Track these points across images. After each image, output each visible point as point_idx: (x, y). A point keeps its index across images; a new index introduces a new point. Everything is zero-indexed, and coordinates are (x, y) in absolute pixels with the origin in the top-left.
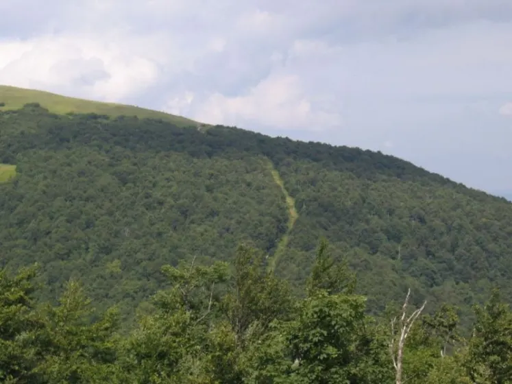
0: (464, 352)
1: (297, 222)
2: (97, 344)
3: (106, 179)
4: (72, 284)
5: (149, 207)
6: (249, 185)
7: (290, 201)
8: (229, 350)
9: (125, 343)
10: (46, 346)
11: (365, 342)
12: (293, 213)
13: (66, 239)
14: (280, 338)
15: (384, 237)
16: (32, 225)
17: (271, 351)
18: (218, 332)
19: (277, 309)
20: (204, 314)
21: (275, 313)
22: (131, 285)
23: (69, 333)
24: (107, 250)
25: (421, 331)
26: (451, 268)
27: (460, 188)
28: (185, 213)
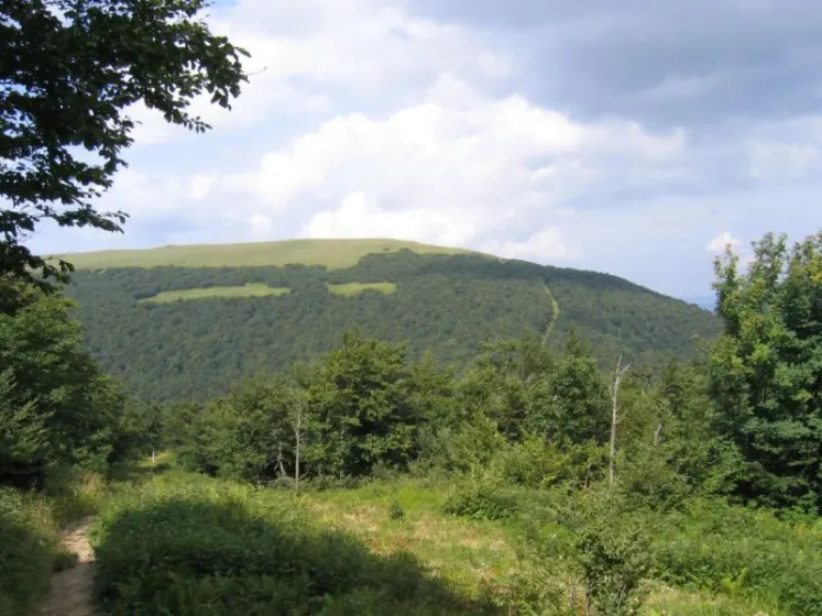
0: (654, 391)
1: (559, 316)
2: (442, 386)
3: (448, 291)
4: (427, 352)
5: (472, 307)
6: (530, 293)
7: (555, 303)
8: (517, 389)
9: (458, 386)
10: (412, 387)
11: (596, 386)
12: (556, 310)
13: (424, 325)
14: (546, 383)
15: (610, 323)
16: (405, 318)
17: (541, 391)
18: (511, 379)
19: (546, 367)
20: (503, 369)
21: (544, 369)
22: (462, 352)
23: (426, 380)
24: (448, 332)
25: (631, 379)
26: (651, 342)
27: (657, 295)
28: (493, 311)
